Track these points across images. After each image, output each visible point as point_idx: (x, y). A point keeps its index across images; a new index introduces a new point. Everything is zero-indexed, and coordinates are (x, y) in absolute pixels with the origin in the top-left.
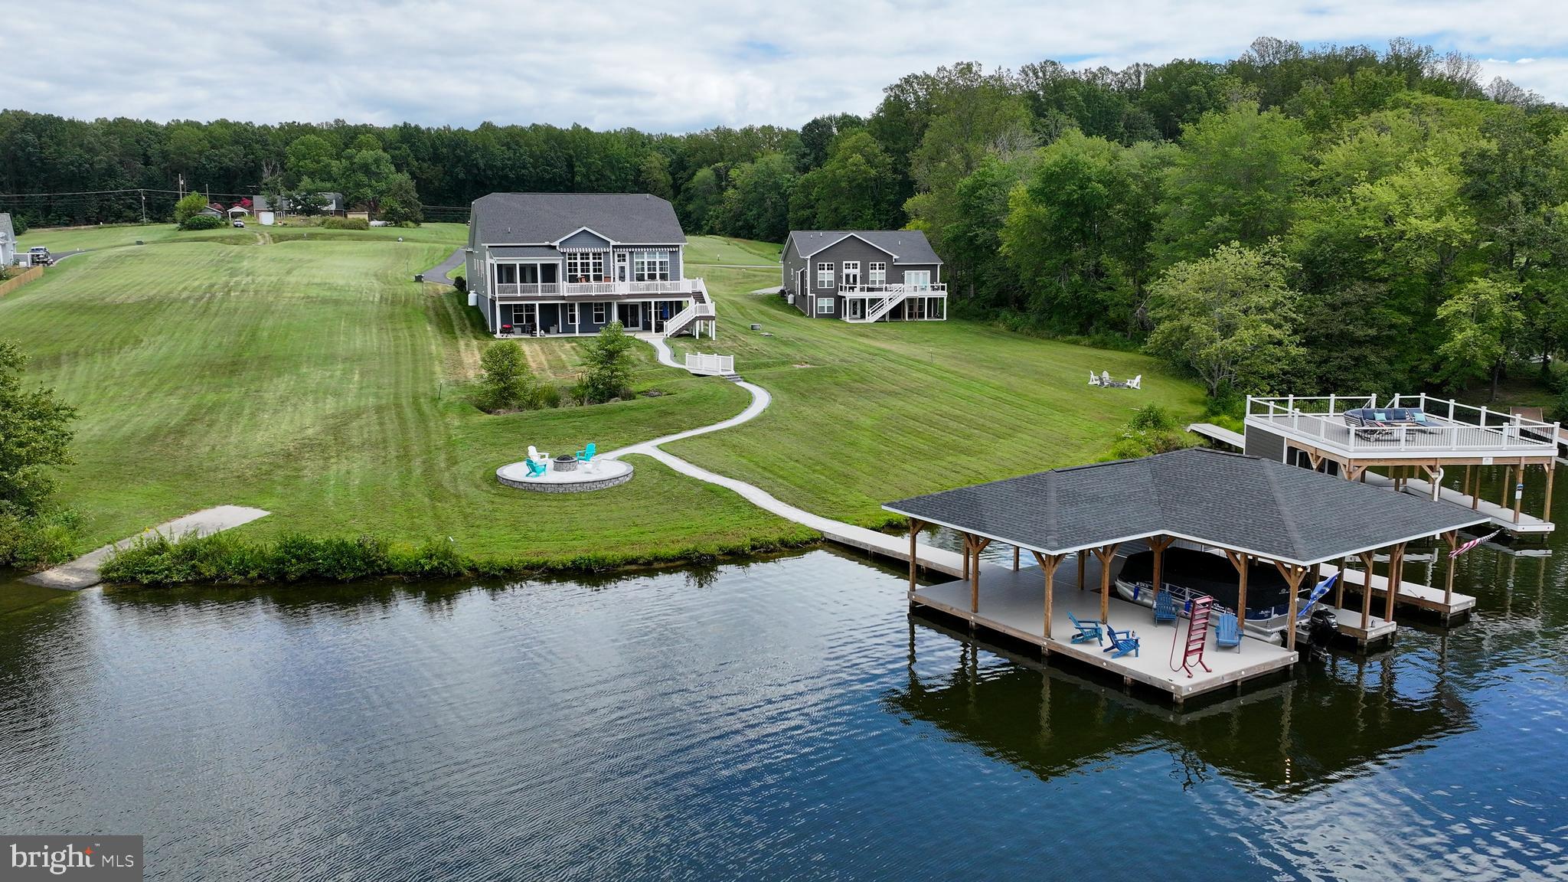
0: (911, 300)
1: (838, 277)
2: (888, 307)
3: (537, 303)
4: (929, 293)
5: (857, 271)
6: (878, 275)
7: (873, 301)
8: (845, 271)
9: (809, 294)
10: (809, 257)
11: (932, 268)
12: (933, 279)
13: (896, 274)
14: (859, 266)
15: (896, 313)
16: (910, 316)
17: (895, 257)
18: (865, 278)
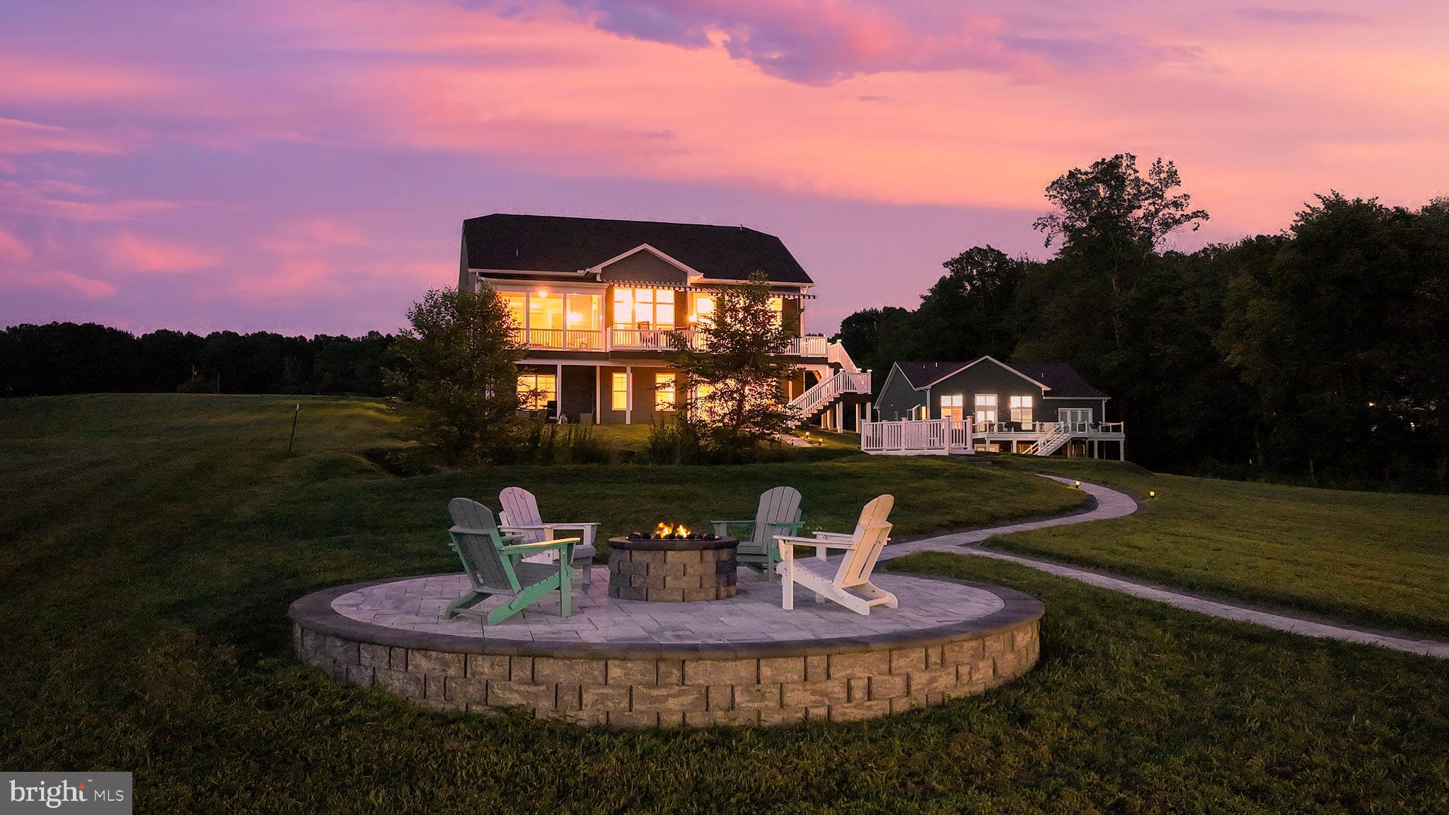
3: (559, 364)
4: (1098, 436)
5: (995, 409)
6: (1022, 412)
8: (978, 407)
10: (929, 387)
11: (1095, 406)
12: (1097, 418)
13: (1046, 412)
14: (996, 401)
17: (1044, 388)
18: (1005, 415)
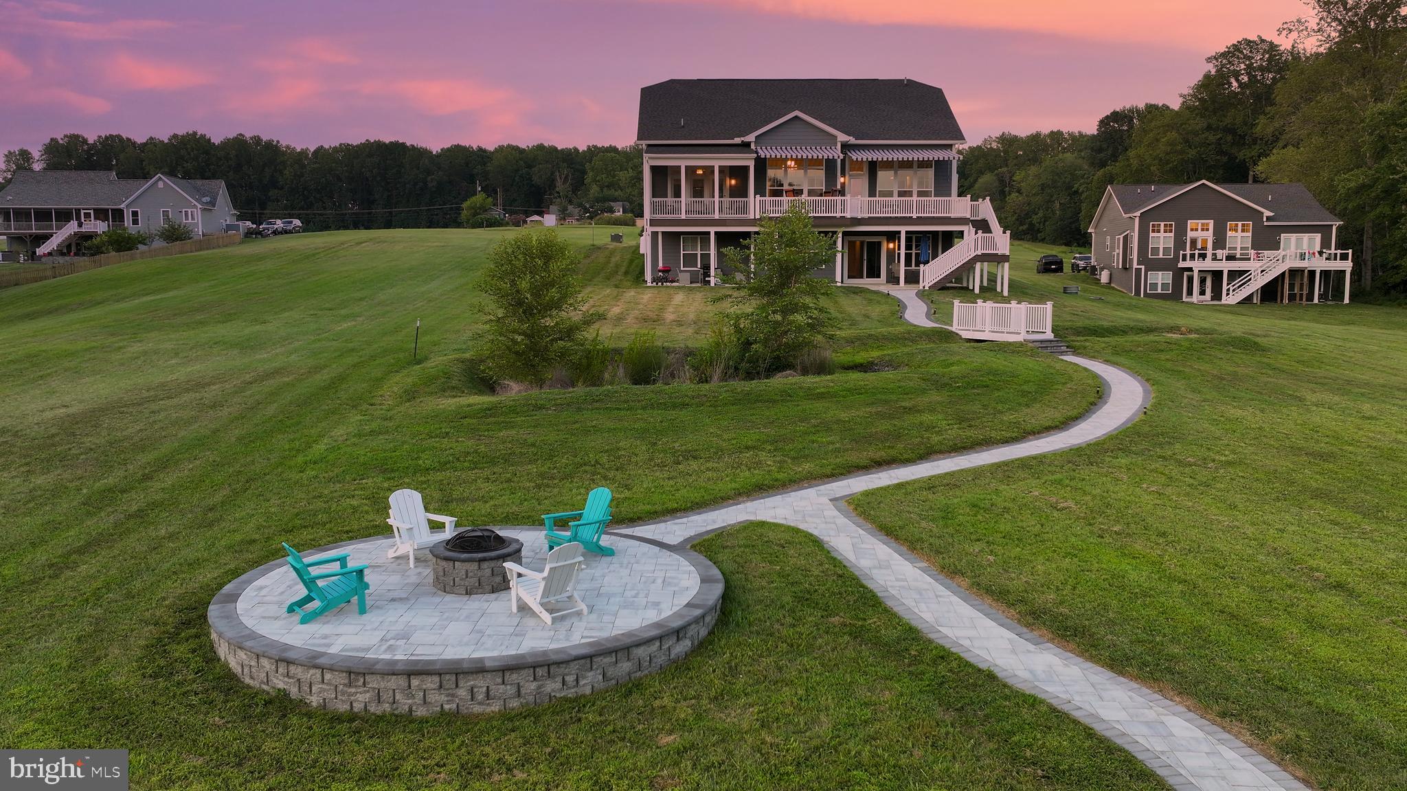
0: (1294, 273)
1: (1180, 243)
2: (1257, 283)
3: (712, 230)
4: (1319, 264)
5: (1209, 235)
6: (1239, 237)
7: (1233, 275)
8: (1190, 234)
9: (1135, 266)
10: (1138, 214)
11: (1325, 230)
12: (1325, 244)
13: (1266, 239)
14: (1211, 227)
15: (1270, 292)
16: (1292, 297)
17: (1267, 213)
18: (1220, 242)
